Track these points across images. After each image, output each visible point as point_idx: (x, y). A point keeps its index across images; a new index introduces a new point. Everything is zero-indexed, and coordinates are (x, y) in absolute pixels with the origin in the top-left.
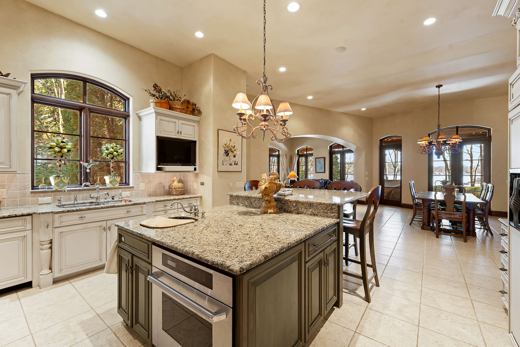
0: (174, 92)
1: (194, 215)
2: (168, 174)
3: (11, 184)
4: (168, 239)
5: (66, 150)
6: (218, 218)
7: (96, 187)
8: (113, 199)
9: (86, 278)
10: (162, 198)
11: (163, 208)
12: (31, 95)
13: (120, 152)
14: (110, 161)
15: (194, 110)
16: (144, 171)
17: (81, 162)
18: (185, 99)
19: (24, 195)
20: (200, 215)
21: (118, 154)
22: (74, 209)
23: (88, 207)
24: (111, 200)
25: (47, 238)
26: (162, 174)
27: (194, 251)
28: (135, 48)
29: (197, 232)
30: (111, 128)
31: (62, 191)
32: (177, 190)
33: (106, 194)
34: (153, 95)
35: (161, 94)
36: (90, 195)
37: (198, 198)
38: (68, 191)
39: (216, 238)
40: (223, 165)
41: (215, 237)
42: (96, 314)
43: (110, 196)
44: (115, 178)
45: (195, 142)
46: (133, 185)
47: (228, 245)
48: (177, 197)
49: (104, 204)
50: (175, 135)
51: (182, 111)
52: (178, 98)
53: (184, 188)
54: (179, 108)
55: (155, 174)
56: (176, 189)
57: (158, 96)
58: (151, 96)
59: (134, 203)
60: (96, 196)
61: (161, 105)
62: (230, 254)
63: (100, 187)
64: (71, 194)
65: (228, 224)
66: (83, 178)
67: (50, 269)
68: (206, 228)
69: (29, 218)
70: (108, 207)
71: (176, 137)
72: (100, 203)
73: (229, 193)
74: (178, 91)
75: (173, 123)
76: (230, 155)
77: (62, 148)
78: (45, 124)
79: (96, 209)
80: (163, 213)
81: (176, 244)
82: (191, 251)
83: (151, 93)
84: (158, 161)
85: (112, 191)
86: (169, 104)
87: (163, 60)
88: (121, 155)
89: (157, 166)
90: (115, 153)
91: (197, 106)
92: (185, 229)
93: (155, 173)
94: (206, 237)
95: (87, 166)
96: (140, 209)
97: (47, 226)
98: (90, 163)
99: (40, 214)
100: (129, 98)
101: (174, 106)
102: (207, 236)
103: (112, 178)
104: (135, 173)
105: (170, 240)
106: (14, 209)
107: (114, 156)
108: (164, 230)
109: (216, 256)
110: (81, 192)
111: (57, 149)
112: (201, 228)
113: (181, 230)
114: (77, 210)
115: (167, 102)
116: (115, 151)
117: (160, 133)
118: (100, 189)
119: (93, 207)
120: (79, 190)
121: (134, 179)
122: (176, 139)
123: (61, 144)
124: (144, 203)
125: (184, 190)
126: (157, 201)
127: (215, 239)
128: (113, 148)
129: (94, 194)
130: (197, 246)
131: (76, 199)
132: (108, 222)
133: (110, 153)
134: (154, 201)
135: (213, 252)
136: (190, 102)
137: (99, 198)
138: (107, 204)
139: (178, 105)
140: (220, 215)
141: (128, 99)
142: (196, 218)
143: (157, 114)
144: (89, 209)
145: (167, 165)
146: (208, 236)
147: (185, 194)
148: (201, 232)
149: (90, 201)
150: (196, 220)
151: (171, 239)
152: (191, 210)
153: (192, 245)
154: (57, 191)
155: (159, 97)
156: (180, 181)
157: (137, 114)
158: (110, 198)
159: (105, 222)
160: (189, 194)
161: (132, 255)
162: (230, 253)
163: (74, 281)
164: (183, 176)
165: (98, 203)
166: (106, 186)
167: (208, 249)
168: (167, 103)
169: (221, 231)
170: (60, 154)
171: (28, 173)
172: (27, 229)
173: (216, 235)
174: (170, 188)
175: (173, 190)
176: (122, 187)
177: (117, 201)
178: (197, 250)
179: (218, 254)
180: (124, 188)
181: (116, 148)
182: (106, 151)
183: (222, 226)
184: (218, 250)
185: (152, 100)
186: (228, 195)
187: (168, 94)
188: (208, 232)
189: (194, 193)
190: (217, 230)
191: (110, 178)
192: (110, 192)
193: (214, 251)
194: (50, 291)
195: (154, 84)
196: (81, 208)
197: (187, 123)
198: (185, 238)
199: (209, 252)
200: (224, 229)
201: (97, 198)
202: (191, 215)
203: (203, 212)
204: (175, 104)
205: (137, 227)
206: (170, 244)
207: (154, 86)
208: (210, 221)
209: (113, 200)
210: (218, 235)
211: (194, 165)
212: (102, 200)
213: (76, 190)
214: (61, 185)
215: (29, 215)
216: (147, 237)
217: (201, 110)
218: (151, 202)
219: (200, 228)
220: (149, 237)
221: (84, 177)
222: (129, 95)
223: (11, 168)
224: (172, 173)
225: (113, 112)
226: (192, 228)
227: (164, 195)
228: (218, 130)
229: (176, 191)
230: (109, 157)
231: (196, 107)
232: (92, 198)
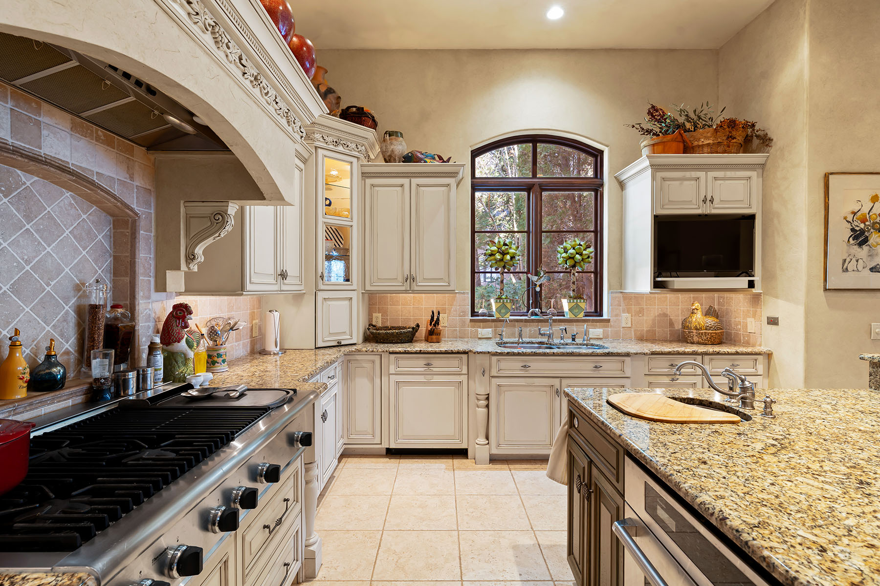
0: (695, 111)
1: (741, 403)
2: (680, 295)
3: (452, 308)
4: (660, 454)
5: (508, 257)
6: (823, 427)
7: (548, 317)
8: (574, 340)
9: (531, 469)
10: (667, 348)
11: (666, 370)
12: (472, 182)
13: (586, 254)
14: (571, 272)
15: (748, 140)
16: (629, 289)
17: (529, 275)
18: (722, 120)
19: (463, 323)
20: (759, 406)
21: (583, 259)
22: (515, 351)
23: (534, 350)
24: (570, 341)
25: (482, 391)
26: (668, 295)
27: (727, 511)
28: (615, 49)
29: (743, 453)
30: (577, 213)
31: (503, 321)
32: (702, 333)
33: (562, 330)
34: (647, 131)
35: (665, 123)
36: (539, 329)
37: (760, 358)
38: (511, 321)
39: (810, 493)
40: (846, 270)
41: (805, 489)
42: (537, 542)
43: (569, 335)
44: (577, 302)
45: (752, 217)
46: (608, 317)
47: (859, 533)
48: (701, 349)
49: (559, 348)
50: (697, 206)
51: (714, 149)
52: (704, 123)
53: (722, 329)
54: (708, 144)
55: (653, 296)
56: (699, 330)
57: (658, 130)
58: (644, 134)
59: (606, 351)
60: (548, 332)
61: (664, 149)
62: (869, 579)
63: (554, 318)
64: (514, 326)
65: (861, 456)
66: (531, 302)
67: (487, 438)
68: (773, 450)
69: (465, 357)
70: (563, 354)
71: (699, 212)
72: (553, 345)
73: (867, 356)
74: (705, 105)
75: (693, 182)
76: (871, 241)
77: (504, 254)
78: (498, 222)
79: (545, 354)
80: (666, 380)
81: (679, 474)
82: (717, 509)
83: (643, 129)
84: (656, 269)
85: (574, 325)
86: (684, 142)
87: (671, 51)
88: (587, 260)
89: (654, 279)
90: (578, 256)
91: (757, 128)
92: (709, 435)
93: (650, 293)
94: (773, 478)
95: (536, 282)
96: (618, 366)
97: (483, 373)
98: (541, 276)
99: (475, 353)
100: (603, 151)
101: (696, 142)
102: (773, 474)
103: (573, 302)
104: (612, 293)
105: (663, 457)
106: (453, 342)
107: (576, 262)
108: (656, 426)
109: (806, 562)
110: (528, 324)
111: (498, 256)
112: (759, 446)
113: (697, 437)
114: (519, 353)
115: (679, 137)
116: (577, 253)
117: (663, 208)
118: (555, 321)
119: (541, 351)
120: (526, 321)
121: (611, 304)
122: (700, 215)
123: (503, 248)
124: (628, 355)
125: (720, 333)
126: (653, 353)
127: (803, 496)
128: (574, 249)
129: (545, 329)
130: (738, 501)
131: (520, 336)
132: (564, 381)
133: (570, 258)
134: (646, 351)
135: (792, 541)
136: (737, 122)
137: (553, 336)
138: (564, 348)
139: (707, 138)
140: (829, 418)
141: (600, 153)
142: (747, 411)
143: (656, 168)
144: (535, 354)
145: (679, 277)
146: (781, 478)
147: (724, 343)
148: (758, 458)
149: (540, 340)
150: (747, 418)
151: (667, 455)
152: (731, 389)
153: (721, 492)
154: (498, 320)
155: (660, 132)
156: (709, 312)
157: (616, 178)
158: (569, 338)
159: (558, 380)
160: (735, 345)
161: (589, 460)
162: (866, 570)
163: (515, 469)
164: (719, 302)
165: (551, 345)
166: (564, 316)
167: (773, 521)
168: (679, 139)
169: (832, 475)
170: (502, 264)
171: (468, 293)
172: (463, 372)
173: (811, 482)
174: (684, 326)
175: (692, 332)
176: (590, 320)
177: (581, 345)
178: (736, 513)
179: (815, 559)
180: (593, 321)
181: (580, 248)
182: (564, 255)
183: (836, 457)
184: (814, 539)
185: (646, 142)
186: (862, 359)
187: (681, 120)
188: (782, 465)
189: (747, 344)
190: (816, 466)
191: (570, 302)
192: (570, 327)
193: (799, 540)
194: (485, 472)
195: (650, 107)
196: (525, 351)
197: (729, 174)
198: (705, 463)
199: (777, 534)
200: (844, 469)
201: (549, 336)
202: (733, 400)
203: (768, 399)
204: (699, 136)
205: (599, 405)
206: (662, 468)
207: (649, 113)
208: (791, 430)
209: (573, 342)
210: (816, 484)
211: (747, 273)
212: (557, 341)
213: (521, 321)
214: (503, 311)
215: (465, 353)
216: (615, 434)
217: (770, 135)
218: (640, 353)
219: (753, 445)
220: (618, 435)
221: (532, 300)
222: (602, 144)
223: (450, 286)
224: (692, 295)
225: (576, 183)
226: (731, 439)
227: (671, 341)
228: (826, 177)
229: (700, 335)
230: (568, 264)
231: (754, 130)
232: (542, 335)
